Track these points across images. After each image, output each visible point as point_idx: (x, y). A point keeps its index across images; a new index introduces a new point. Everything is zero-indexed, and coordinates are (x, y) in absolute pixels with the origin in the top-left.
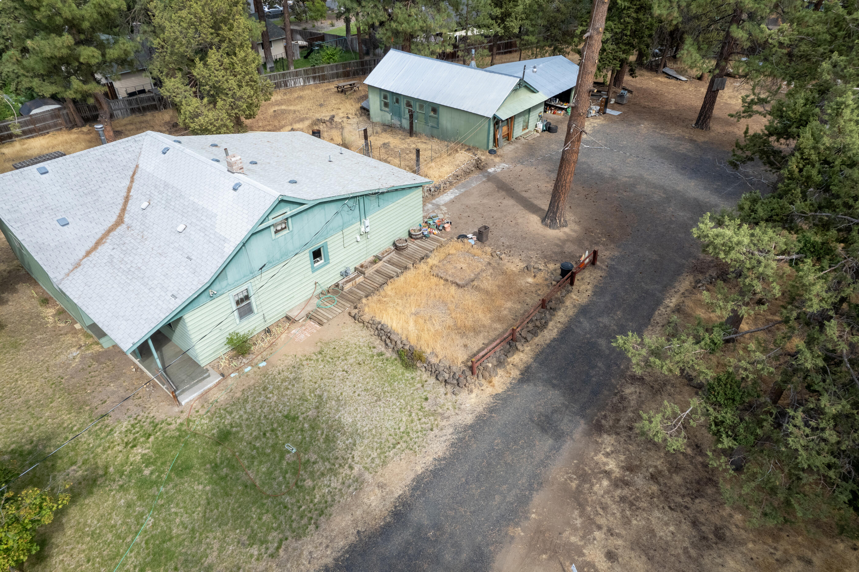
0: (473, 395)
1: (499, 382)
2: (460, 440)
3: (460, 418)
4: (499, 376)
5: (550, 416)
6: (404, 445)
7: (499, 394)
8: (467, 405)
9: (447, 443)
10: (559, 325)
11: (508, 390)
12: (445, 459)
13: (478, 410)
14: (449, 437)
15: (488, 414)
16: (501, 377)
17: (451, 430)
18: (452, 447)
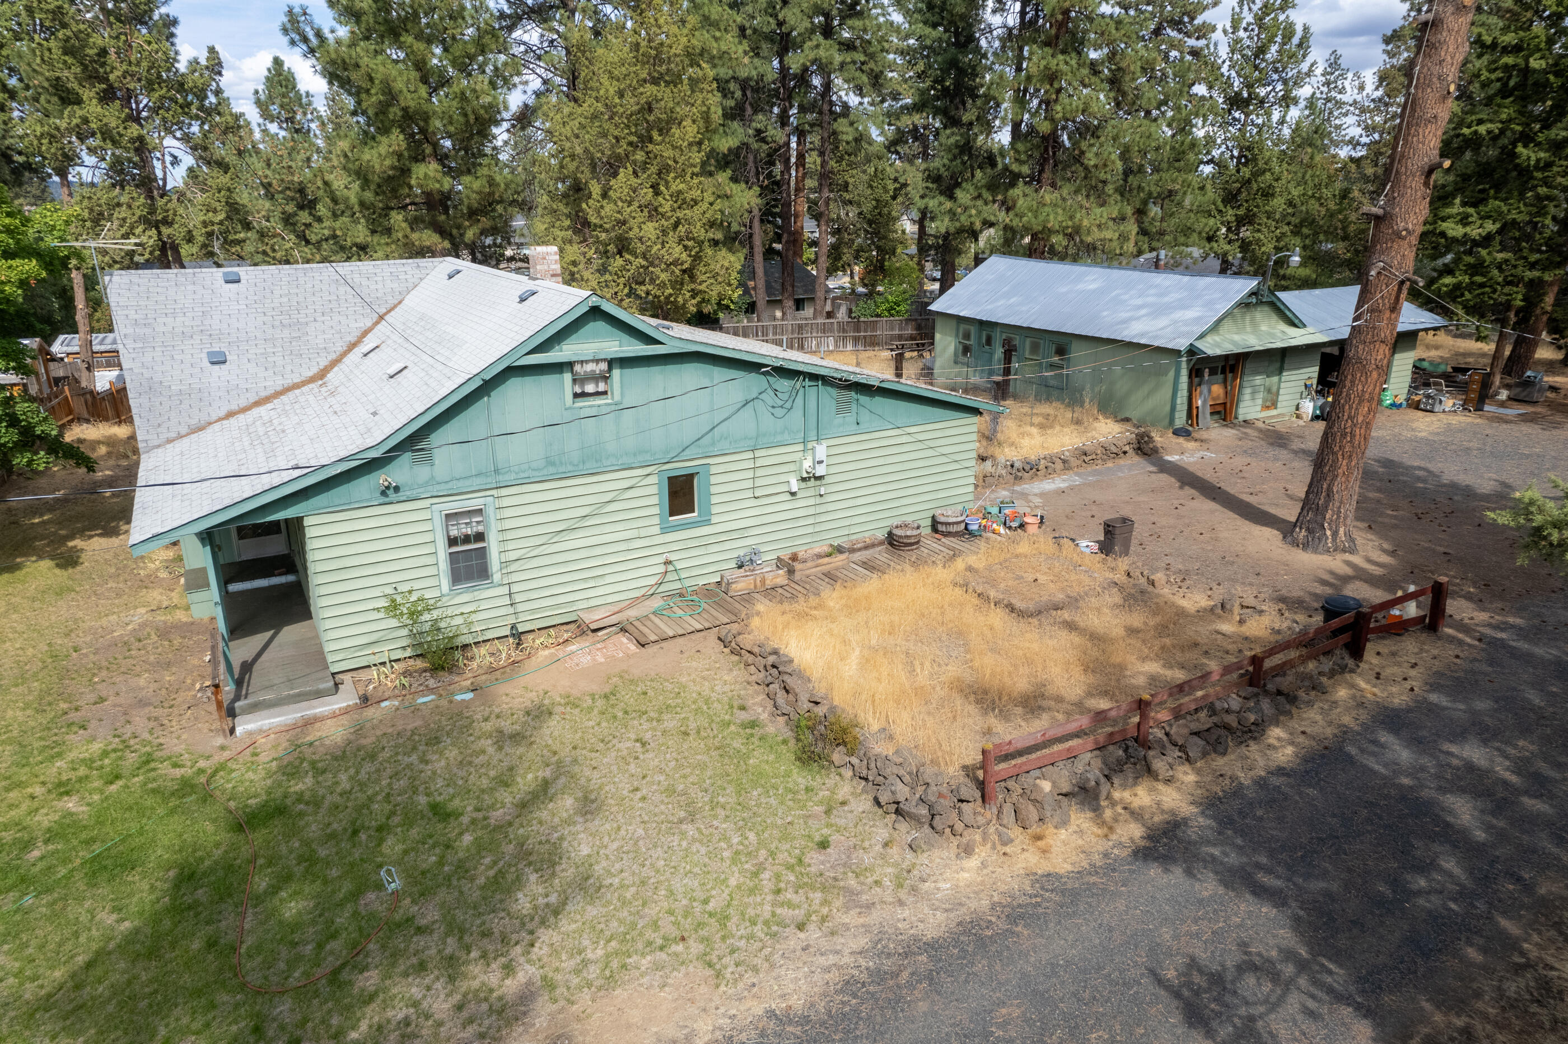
0: (973, 863)
1: (1065, 843)
2: (878, 976)
3: (907, 913)
4: (1073, 828)
5: (1229, 976)
6: (696, 948)
7: (1058, 877)
8: (942, 885)
9: (834, 976)
10: (1301, 739)
11: (1094, 870)
12: (806, 1020)
13: (973, 905)
14: (847, 960)
15: (1002, 925)
16: (1081, 832)
17: (863, 942)
18: (841, 991)
